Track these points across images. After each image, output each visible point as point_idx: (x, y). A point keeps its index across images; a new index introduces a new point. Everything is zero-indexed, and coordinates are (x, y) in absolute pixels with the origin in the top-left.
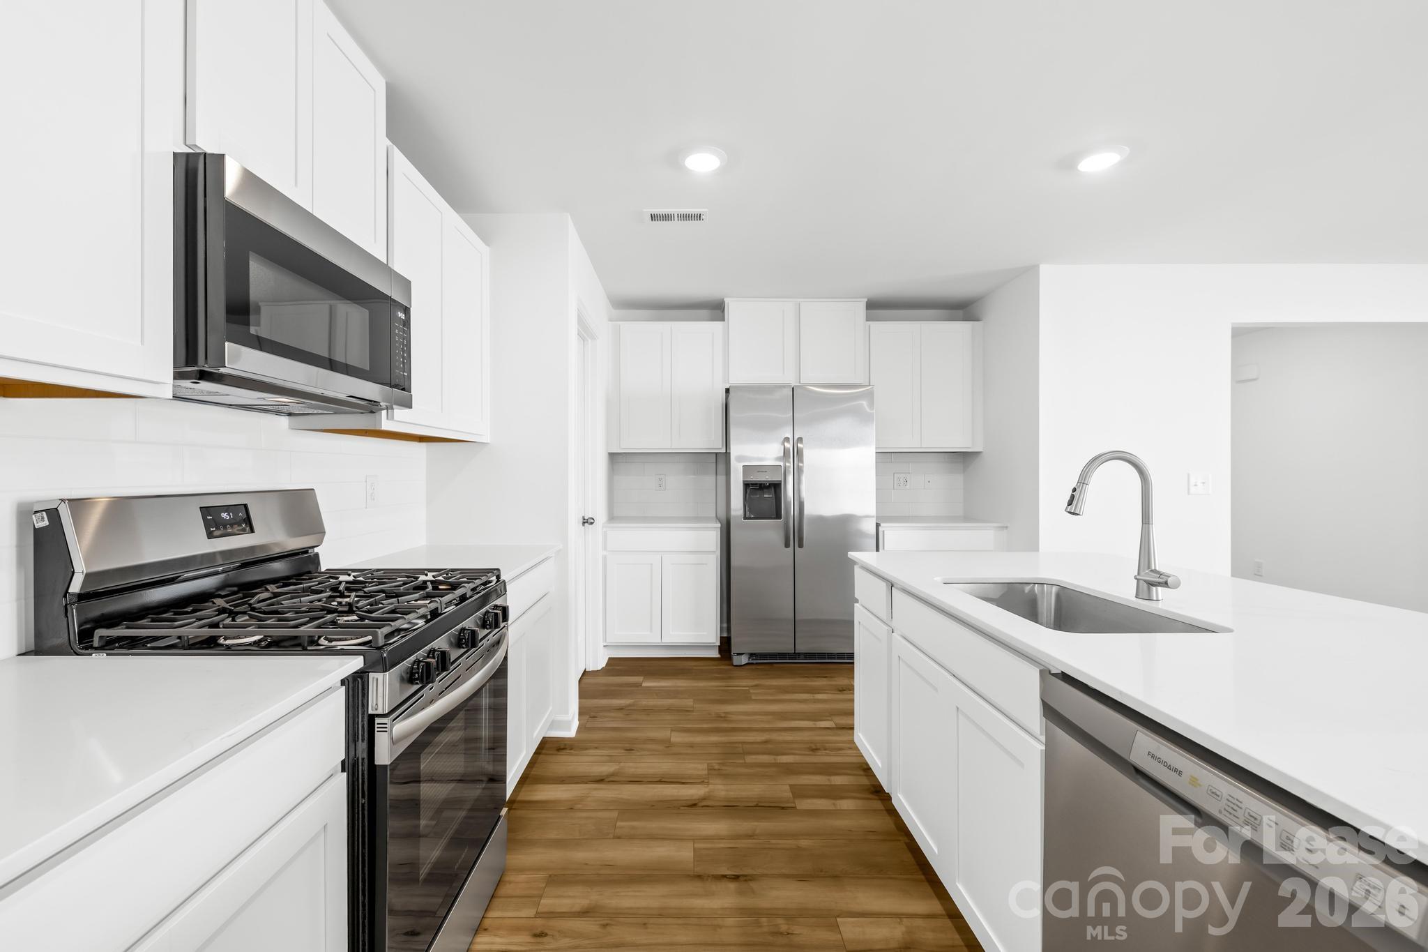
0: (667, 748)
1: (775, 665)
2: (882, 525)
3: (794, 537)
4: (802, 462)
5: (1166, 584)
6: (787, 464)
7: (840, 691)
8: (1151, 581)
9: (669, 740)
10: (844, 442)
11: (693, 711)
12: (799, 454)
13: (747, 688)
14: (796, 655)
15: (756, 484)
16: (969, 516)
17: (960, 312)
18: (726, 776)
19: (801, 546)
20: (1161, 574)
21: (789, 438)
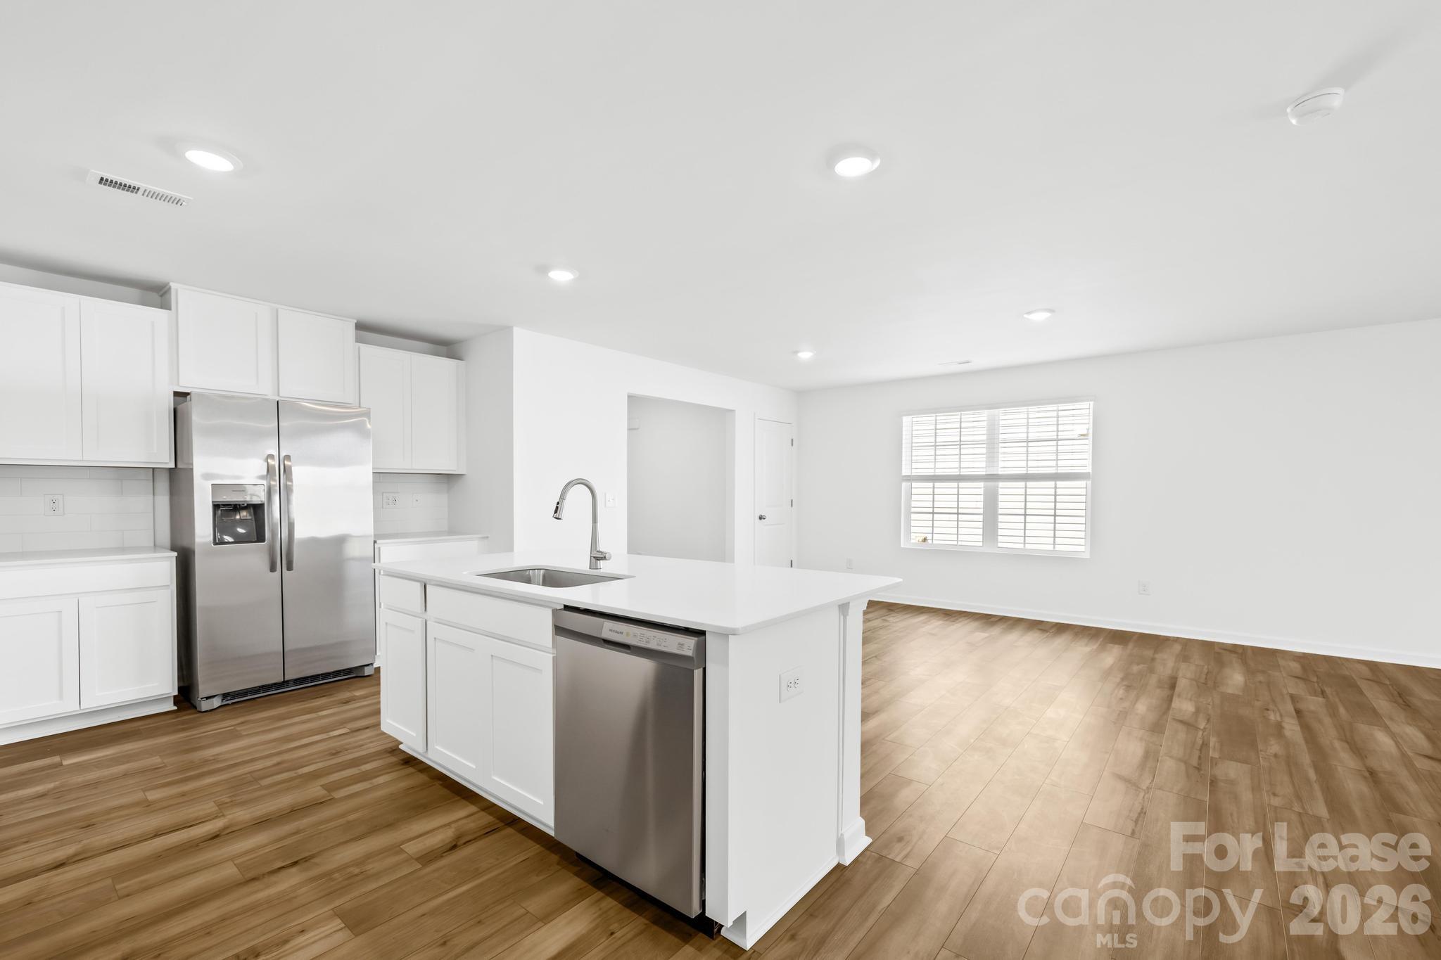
0: (148, 807)
1: (258, 700)
2: (378, 542)
3: (282, 560)
4: (291, 480)
5: (604, 558)
6: (272, 483)
7: (345, 703)
8: (597, 557)
9: (147, 800)
10: (338, 461)
11: (166, 766)
12: (287, 471)
13: (232, 728)
14: (285, 683)
15: (231, 505)
16: (453, 530)
17: (444, 349)
18: (243, 803)
19: (290, 568)
20: (602, 553)
21: (273, 455)
